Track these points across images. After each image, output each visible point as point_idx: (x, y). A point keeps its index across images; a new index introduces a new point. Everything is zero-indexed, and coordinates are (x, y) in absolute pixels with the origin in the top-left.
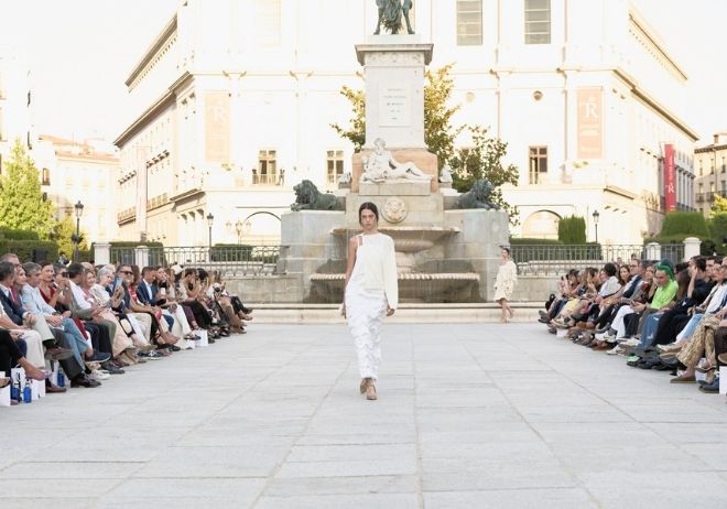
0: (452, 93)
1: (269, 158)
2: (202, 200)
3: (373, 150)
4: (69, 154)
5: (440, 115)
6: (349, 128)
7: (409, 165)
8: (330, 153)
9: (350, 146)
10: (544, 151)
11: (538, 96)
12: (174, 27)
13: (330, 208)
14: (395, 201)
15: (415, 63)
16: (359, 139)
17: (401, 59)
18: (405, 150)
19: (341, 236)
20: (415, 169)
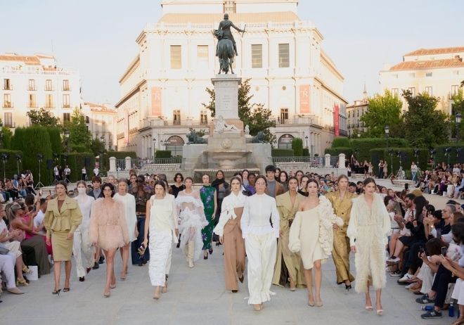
0: (251, 91)
1: (177, 114)
2: (151, 131)
3: (218, 120)
4: (96, 110)
5: (245, 99)
6: (208, 104)
7: (232, 126)
8: (202, 112)
9: (209, 112)
10: (286, 110)
11: (284, 88)
13: (202, 143)
14: (227, 141)
15: (233, 85)
16: (212, 108)
17: (229, 83)
18: (231, 120)
19: (206, 154)
20: (235, 127)
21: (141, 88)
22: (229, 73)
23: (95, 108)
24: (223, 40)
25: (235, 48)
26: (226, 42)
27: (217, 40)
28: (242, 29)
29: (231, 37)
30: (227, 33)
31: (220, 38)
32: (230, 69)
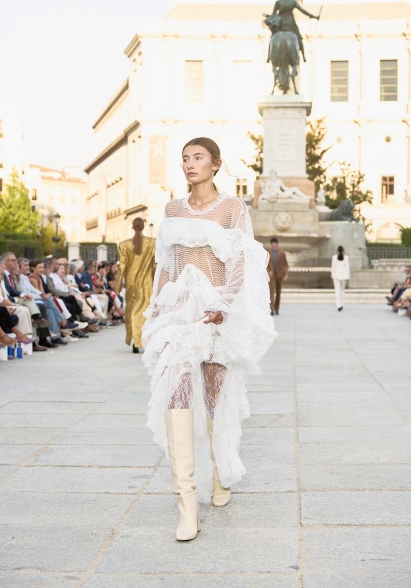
2: (146, 212)
3: (268, 178)
4: (51, 178)
5: (318, 152)
6: (253, 162)
7: (295, 189)
8: (238, 180)
10: (392, 179)
11: (388, 139)
12: (126, 87)
14: (283, 216)
15: (299, 115)
16: (259, 170)
18: (291, 178)
20: (299, 192)
21: (131, 138)
22: (291, 92)
23: (48, 174)
24: (280, 33)
25: (302, 48)
26: (286, 36)
27: (270, 33)
28: (315, 14)
29: (295, 28)
30: (288, 21)
31: (274, 29)
32: (291, 85)
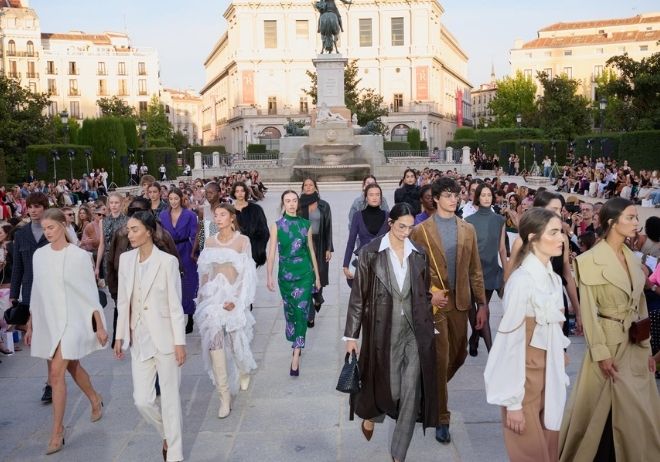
0: (359, 73)
1: (272, 101)
2: (242, 121)
3: (321, 108)
4: (178, 98)
5: (353, 83)
6: (309, 90)
7: (337, 115)
8: (301, 99)
9: (310, 99)
10: (401, 96)
11: (398, 70)
12: (226, 38)
13: (302, 135)
14: (331, 132)
15: (339, 67)
16: (314, 95)
17: (333, 65)
18: (335, 107)
19: (307, 148)
20: (341, 117)
21: (230, 71)
22: (334, 52)
23: (175, 95)
24: (326, 14)
25: (340, 23)
26: (329, 15)
27: (319, 14)
29: (335, 10)
30: (331, 5)
31: (322, 11)
32: (334, 48)
